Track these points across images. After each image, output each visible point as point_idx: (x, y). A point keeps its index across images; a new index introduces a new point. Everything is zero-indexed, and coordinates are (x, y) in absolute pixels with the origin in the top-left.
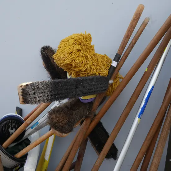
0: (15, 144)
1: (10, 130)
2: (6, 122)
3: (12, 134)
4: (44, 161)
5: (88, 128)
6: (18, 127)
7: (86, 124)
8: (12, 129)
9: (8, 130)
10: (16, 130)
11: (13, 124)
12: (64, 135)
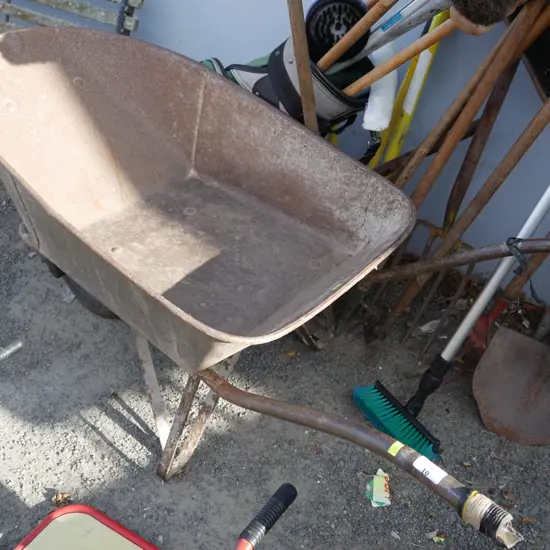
0: (344, 65)
1: (334, 31)
2: (325, 9)
3: (338, 39)
4: (402, 115)
5: (532, 26)
6: (354, 23)
7: (527, 16)
8: (338, 27)
9: (329, 30)
10: (348, 29)
11: (343, 16)
12: (482, 29)
